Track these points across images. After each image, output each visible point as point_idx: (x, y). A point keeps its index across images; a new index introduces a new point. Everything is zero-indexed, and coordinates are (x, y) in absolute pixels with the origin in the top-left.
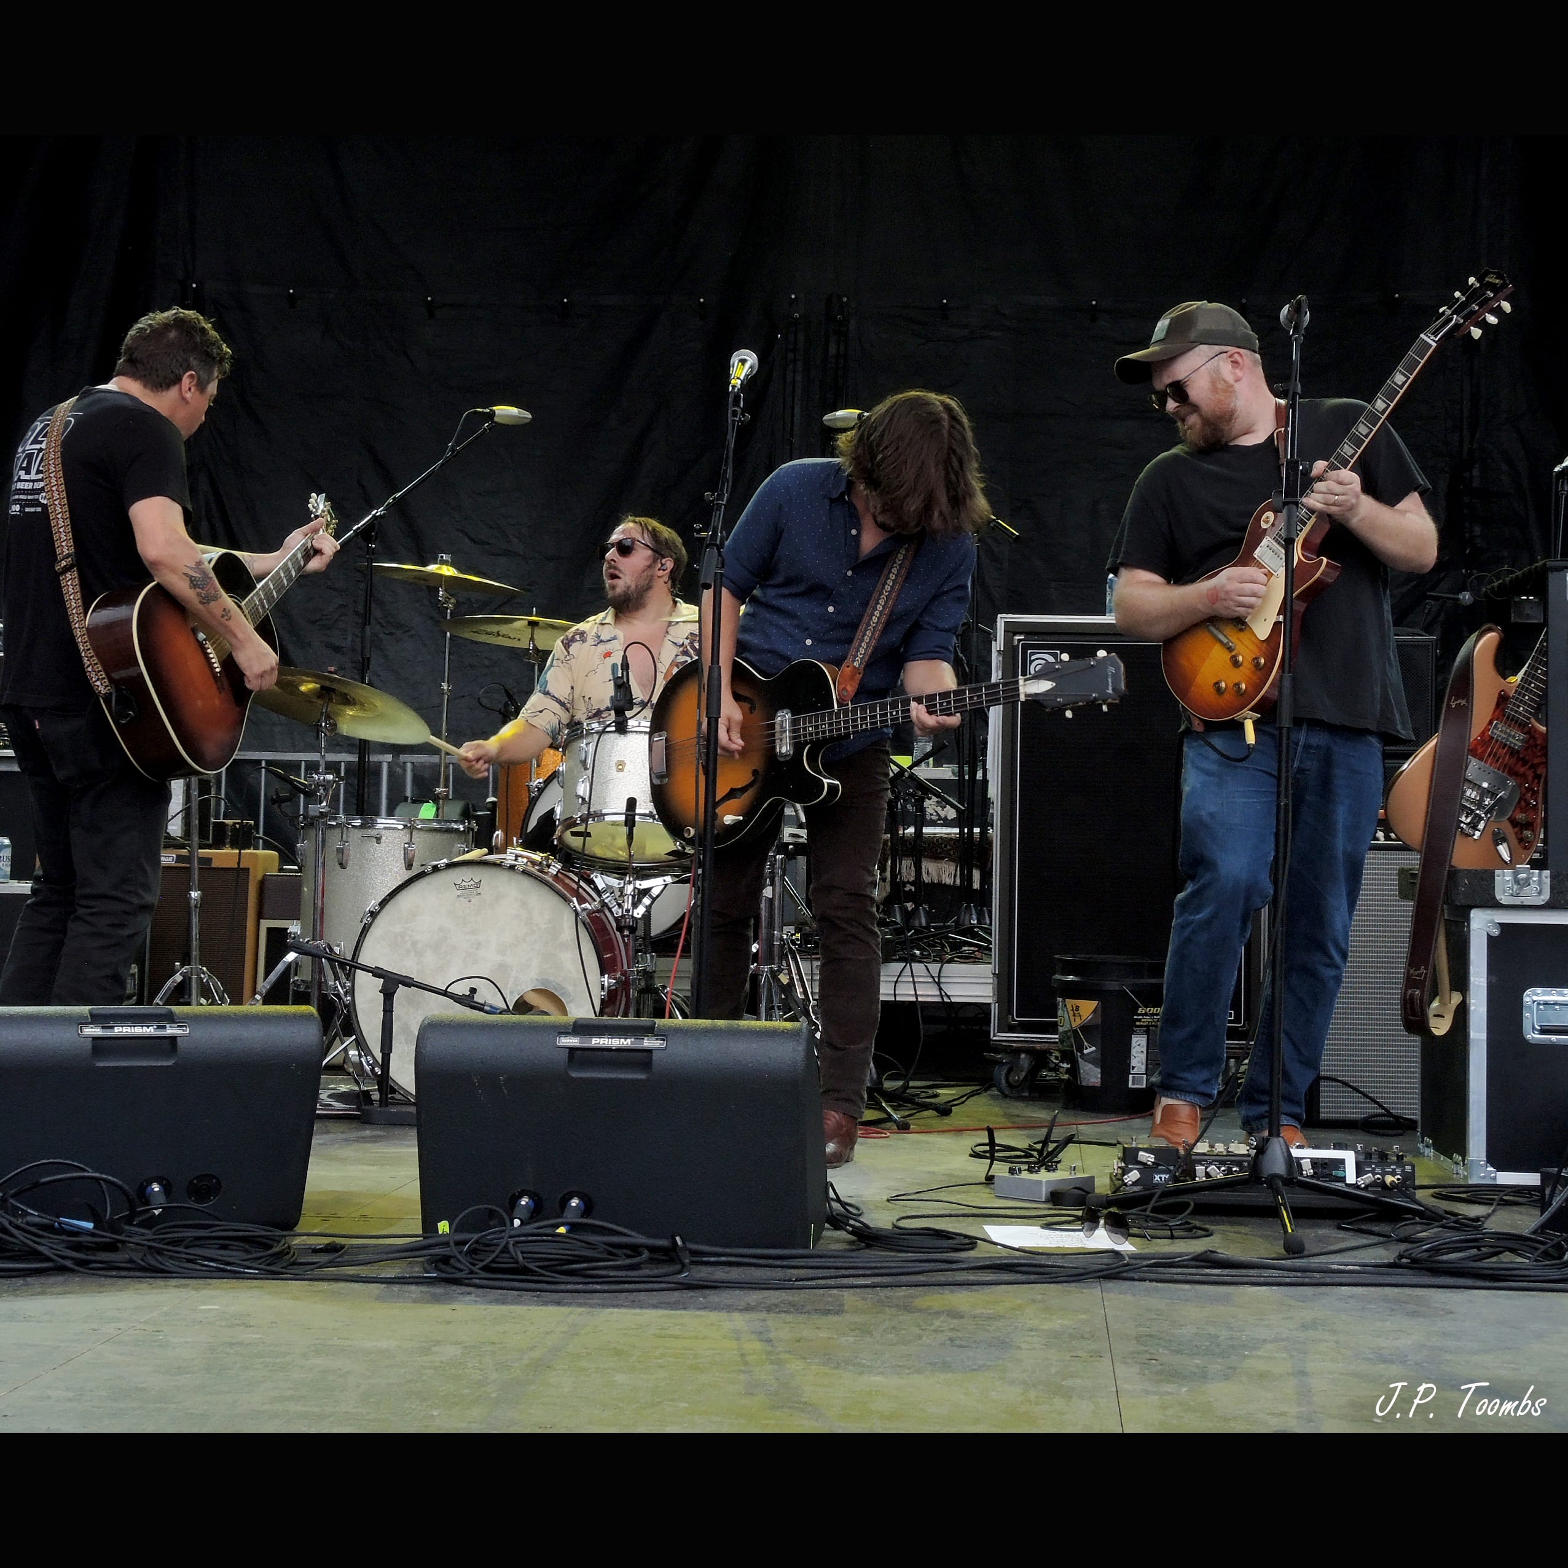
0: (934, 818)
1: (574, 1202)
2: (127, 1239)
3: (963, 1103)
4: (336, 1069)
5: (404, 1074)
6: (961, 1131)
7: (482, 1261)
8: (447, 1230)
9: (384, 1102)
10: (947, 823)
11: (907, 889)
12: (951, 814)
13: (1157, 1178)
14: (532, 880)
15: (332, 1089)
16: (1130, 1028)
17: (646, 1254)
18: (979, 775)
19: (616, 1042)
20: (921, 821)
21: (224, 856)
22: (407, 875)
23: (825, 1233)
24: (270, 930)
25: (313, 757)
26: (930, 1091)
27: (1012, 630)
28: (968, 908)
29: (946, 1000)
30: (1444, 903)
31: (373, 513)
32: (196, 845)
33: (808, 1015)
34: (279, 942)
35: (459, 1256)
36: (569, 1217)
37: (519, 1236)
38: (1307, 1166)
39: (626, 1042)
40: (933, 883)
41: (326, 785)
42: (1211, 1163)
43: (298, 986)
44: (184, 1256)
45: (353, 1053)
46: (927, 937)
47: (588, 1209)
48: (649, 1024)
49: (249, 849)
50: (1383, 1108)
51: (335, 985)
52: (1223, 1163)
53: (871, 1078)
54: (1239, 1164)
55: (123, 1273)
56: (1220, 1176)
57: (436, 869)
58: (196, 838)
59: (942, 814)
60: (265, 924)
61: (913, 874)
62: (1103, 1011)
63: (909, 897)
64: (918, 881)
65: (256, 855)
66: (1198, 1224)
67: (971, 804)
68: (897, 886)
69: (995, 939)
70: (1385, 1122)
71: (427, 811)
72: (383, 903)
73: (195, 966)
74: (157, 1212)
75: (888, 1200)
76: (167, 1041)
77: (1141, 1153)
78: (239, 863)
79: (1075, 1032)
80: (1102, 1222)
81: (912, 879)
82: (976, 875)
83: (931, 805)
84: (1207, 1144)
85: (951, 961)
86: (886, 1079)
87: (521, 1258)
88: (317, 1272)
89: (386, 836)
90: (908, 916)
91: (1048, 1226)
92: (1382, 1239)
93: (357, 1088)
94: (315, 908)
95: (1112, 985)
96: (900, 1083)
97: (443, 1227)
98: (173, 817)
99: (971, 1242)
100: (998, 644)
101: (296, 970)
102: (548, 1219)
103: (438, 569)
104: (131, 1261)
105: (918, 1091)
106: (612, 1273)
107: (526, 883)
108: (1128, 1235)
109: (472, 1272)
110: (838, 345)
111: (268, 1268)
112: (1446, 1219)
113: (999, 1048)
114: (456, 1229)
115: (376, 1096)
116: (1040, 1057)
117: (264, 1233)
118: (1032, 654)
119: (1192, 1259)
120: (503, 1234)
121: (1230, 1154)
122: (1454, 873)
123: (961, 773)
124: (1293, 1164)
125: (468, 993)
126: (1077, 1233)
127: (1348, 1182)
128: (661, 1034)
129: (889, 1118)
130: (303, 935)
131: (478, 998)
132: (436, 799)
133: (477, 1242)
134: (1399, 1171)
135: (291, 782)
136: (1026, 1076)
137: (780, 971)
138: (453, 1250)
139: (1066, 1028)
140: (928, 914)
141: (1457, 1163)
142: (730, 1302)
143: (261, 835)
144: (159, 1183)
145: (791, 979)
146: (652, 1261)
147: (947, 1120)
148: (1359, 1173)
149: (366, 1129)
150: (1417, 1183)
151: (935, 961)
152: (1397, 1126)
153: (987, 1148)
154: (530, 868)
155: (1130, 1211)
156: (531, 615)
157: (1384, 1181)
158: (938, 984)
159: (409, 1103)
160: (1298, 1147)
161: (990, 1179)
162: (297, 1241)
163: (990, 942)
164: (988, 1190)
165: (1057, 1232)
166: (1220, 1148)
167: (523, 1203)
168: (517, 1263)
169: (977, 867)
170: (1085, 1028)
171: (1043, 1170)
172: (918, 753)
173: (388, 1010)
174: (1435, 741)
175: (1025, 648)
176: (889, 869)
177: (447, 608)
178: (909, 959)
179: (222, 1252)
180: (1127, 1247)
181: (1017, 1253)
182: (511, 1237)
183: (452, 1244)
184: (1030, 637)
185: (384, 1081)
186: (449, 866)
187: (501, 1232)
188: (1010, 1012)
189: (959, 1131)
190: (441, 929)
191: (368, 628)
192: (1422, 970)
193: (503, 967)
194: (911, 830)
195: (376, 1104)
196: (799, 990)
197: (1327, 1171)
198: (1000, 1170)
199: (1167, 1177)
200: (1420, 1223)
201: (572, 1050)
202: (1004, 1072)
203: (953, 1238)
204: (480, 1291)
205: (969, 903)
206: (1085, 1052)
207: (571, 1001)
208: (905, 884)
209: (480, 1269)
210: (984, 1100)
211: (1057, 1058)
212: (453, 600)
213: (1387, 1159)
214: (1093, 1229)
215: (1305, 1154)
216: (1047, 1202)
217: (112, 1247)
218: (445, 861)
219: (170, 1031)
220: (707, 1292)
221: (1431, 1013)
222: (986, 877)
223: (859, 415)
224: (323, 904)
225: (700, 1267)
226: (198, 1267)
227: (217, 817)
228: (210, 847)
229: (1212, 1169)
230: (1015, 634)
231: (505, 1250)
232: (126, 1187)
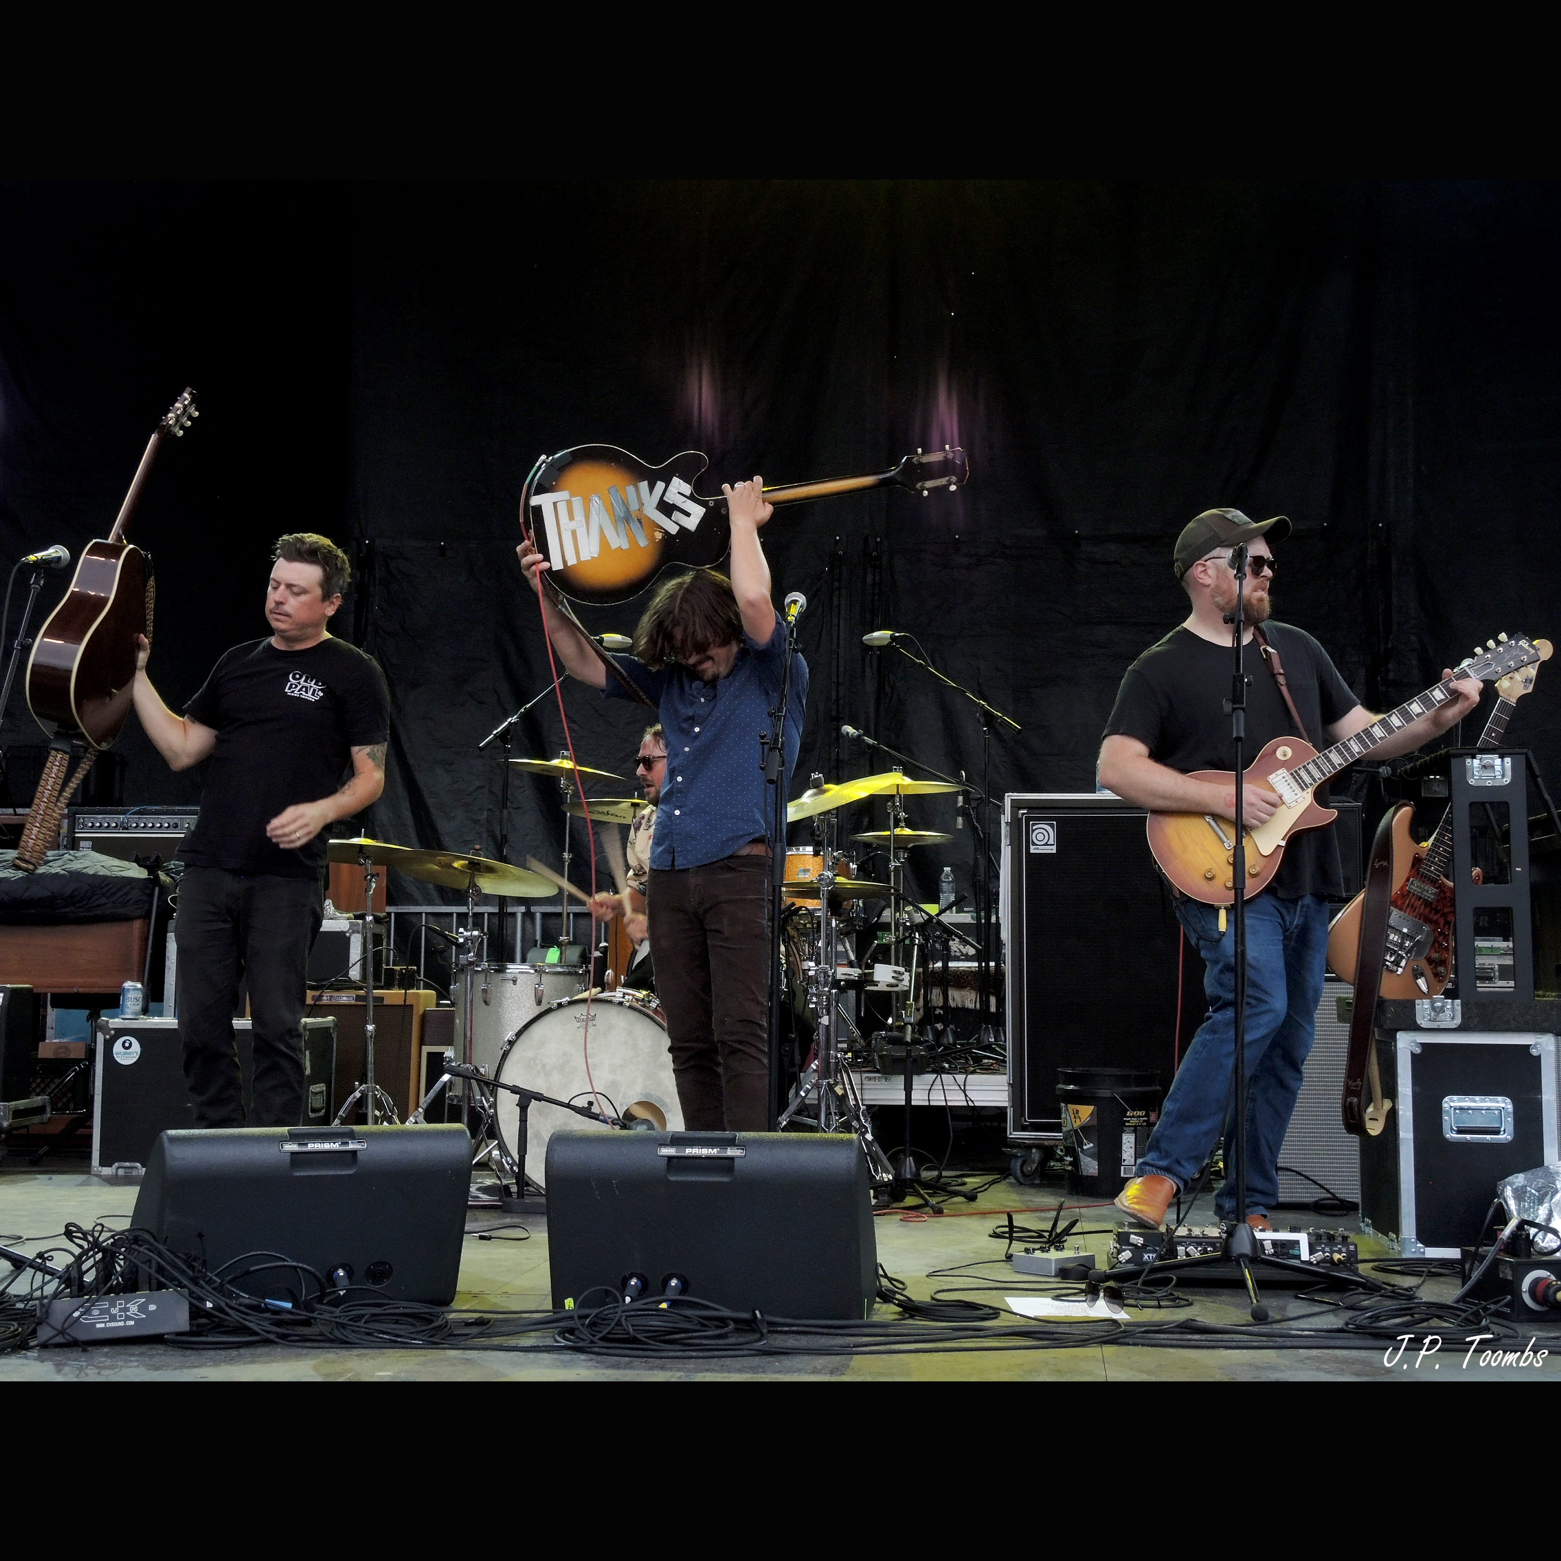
0: (958, 954)
1: (674, 1282)
2: (319, 1316)
3: (986, 1190)
4: (483, 1165)
5: (536, 1172)
6: (985, 1214)
7: (601, 1332)
8: (572, 1305)
9: (521, 1194)
10: (968, 958)
11: (937, 1012)
12: (972, 951)
13: (1146, 1257)
14: (637, 1014)
15: (480, 1183)
16: (1120, 1128)
17: (732, 1326)
18: (993, 919)
19: (705, 1152)
20: (947, 957)
21: (393, 995)
22: (537, 1010)
23: (876, 1306)
24: (429, 1054)
25: (463, 909)
26: (960, 1180)
27: (1017, 805)
28: (987, 1028)
29: (971, 1104)
30: (1374, 1026)
31: (509, 720)
32: (371, 987)
33: (859, 1120)
34: (437, 1064)
35: (581, 1328)
36: (670, 1295)
37: (628, 1311)
38: (1268, 1246)
39: (714, 1152)
40: (957, 1008)
41: (472, 939)
42: (1190, 1245)
43: (452, 1100)
44: (363, 1330)
45: (495, 1153)
46: (955, 1053)
47: (685, 1287)
48: (731, 1137)
49: (413, 988)
50: (1330, 1193)
51: (481, 1100)
52: (1200, 1244)
53: (911, 1170)
54: (1212, 1245)
55: (316, 1345)
56: (1197, 1255)
57: (560, 1005)
58: (371, 982)
59: (964, 951)
60: (426, 1049)
61: (941, 1000)
62: (1098, 1114)
63: (939, 1019)
64: (946, 1006)
65: (418, 994)
66: (1181, 1295)
67: (987, 941)
68: (928, 1009)
69: (1009, 1054)
70: (1331, 1204)
71: (553, 955)
72: (519, 1034)
73: (370, 1084)
74: (342, 1293)
75: (927, 1276)
76: (350, 1154)
77: (1132, 1236)
78: (405, 1001)
79: (1076, 1131)
80: (1102, 1294)
81: (941, 1004)
82: (993, 1000)
83: (955, 945)
84: (1186, 1229)
85: (973, 1072)
86: (924, 1170)
87: (631, 1329)
88: (471, 1342)
89: (521, 979)
90: (938, 1035)
91: (1057, 1298)
92: (1332, 1307)
93: (499, 1182)
94: (465, 1035)
95: (1105, 1093)
96: (936, 1173)
97: (569, 1303)
98: (354, 965)
99: (995, 1313)
100: (1006, 817)
101: (450, 1086)
102: (651, 1296)
103: (561, 763)
104: (322, 1334)
105: (949, 1180)
106: (705, 1342)
107: (633, 1016)
108: (1123, 1305)
109: (592, 1342)
110: (874, 575)
111: (430, 1339)
112: (1385, 1289)
113: (1015, 1144)
114: (579, 1305)
115: (514, 1189)
116: (1048, 1152)
117: (427, 1310)
118: (1034, 825)
119: (1177, 1326)
120: (617, 1309)
121: (1205, 1237)
122: (1382, 1002)
123: (978, 918)
124: (1257, 1245)
125: (586, 1106)
126: (1082, 1304)
127: (1303, 1259)
128: (742, 1145)
129: (927, 1204)
130: (455, 1060)
131: (595, 1109)
132: (560, 945)
133: (596, 1316)
134: (1344, 1250)
135: (445, 936)
136: (1036, 1169)
137: (836, 1084)
138: (577, 1323)
139: (1069, 1128)
140: (954, 1033)
141: (1392, 1240)
142: (800, 1366)
143: (422, 978)
144: (344, 1269)
145: (845, 1089)
146: (737, 1330)
147: (974, 1205)
148: (1312, 1251)
149: (507, 1218)
150: (1360, 1257)
151: (961, 1073)
152: (1343, 1208)
153: (1007, 1229)
154: (635, 1004)
155: (1125, 1285)
156: (634, 798)
157: (1332, 1258)
158: (964, 1091)
159: (540, 1194)
160: (1261, 1230)
161: (1009, 1257)
162: (452, 1316)
163: (1005, 1057)
164: (1009, 1267)
165: (1066, 1303)
166: (1197, 1231)
167: (633, 1283)
168: (628, 1333)
169: (993, 994)
170: (1084, 1128)
171: (1052, 1250)
172: (943, 903)
173: (523, 1120)
174: (1363, 895)
175: (1028, 820)
176: (922, 997)
177: (567, 793)
178: (940, 1071)
179: (396, 1326)
180: (1122, 1315)
181: (1034, 1323)
182: (624, 1311)
183: (576, 1318)
184: (1032, 811)
185: (521, 1178)
186: (571, 1003)
187: (615, 1307)
188: (1023, 1115)
189: (984, 1214)
190: (565, 1054)
191: (505, 812)
192: (1359, 1082)
193: (614, 1084)
194: (939, 964)
195: (515, 1196)
196: (851, 1097)
197: (1285, 1251)
198: (1017, 1248)
199: (1154, 1255)
200: (1363, 1293)
201: (670, 1158)
202: (1019, 1164)
203: (981, 1309)
204: (599, 1358)
205: (987, 1024)
206: (1085, 1147)
207: (669, 1111)
208: (935, 1008)
209: (600, 1339)
210: (1004, 1187)
211: (1062, 1151)
212: (571, 787)
213: (1334, 1239)
214: (1095, 1298)
215: (1267, 1236)
216: (1056, 1276)
217: (307, 1323)
218: (568, 999)
219: (352, 1146)
220: (782, 1357)
221: (1367, 1118)
222: (1001, 1002)
223: (891, 635)
224: (471, 1034)
225: (775, 1336)
226: (375, 1339)
227: (388, 965)
228: (382, 988)
229: (1191, 1249)
230: (1020, 809)
231: (619, 1323)
232: (318, 1274)
